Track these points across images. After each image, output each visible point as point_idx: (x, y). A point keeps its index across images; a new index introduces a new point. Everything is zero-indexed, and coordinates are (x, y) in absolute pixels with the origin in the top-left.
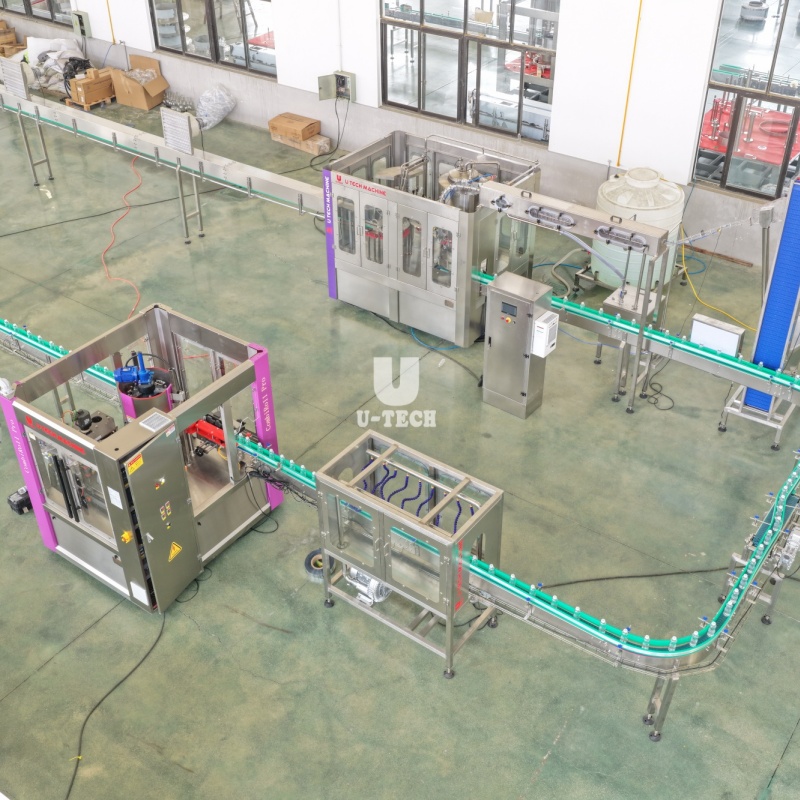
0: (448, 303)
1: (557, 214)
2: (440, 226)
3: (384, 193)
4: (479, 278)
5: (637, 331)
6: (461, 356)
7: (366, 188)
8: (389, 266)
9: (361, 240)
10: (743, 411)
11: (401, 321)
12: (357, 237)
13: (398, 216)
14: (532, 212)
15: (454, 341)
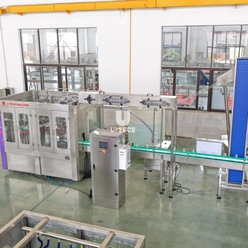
0: (67, 158)
1: (120, 98)
2: (59, 116)
3: (27, 105)
4: (82, 143)
5: (170, 152)
6: (76, 186)
7: (18, 105)
8: (33, 145)
9: (17, 134)
10: (228, 186)
11: (42, 174)
12: (15, 132)
13: (36, 116)
14: (106, 100)
15: (72, 179)
